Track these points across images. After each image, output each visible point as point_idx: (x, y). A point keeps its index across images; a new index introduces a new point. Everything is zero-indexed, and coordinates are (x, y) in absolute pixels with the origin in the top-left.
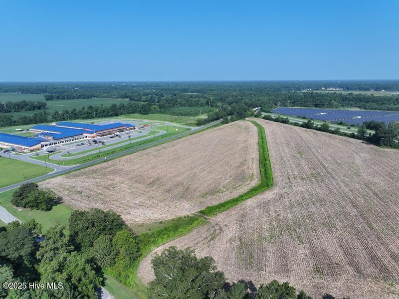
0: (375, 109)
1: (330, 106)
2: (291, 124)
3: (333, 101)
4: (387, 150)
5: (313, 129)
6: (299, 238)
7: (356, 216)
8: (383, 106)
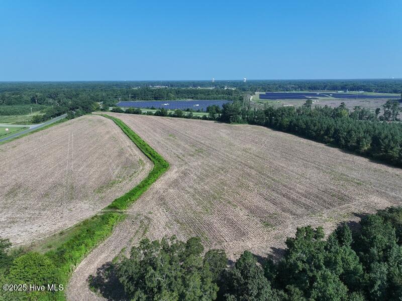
0: (205, 99)
1: (169, 98)
2: (144, 114)
3: (170, 94)
4: (236, 125)
5: (168, 116)
6: (229, 203)
7: (256, 174)
8: (210, 96)
